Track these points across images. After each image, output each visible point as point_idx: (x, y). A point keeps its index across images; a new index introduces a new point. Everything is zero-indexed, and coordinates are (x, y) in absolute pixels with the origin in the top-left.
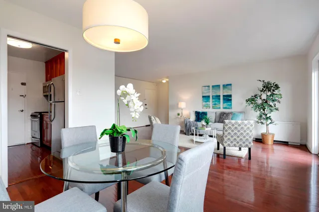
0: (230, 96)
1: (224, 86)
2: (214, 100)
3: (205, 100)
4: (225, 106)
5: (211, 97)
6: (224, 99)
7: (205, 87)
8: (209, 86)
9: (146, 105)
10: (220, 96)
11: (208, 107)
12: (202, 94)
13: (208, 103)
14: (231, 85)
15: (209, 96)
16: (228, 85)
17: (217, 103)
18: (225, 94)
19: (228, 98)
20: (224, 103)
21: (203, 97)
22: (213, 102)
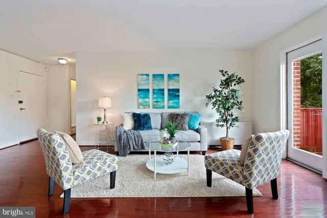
0: (178, 90)
1: (169, 75)
2: (155, 96)
3: (142, 96)
4: (170, 105)
5: (151, 91)
6: (169, 95)
7: (143, 75)
8: (147, 75)
9: (21, 102)
10: (163, 90)
11: (146, 105)
12: (138, 86)
13: (146, 100)
14: (178, 75)
15: (148, 90)
16: (174, 75)
17: (159, 100)
18: (171, 88)
19: (174, 94)
20: (169, 100)
21: (139, 90)
22: (153, 98)
